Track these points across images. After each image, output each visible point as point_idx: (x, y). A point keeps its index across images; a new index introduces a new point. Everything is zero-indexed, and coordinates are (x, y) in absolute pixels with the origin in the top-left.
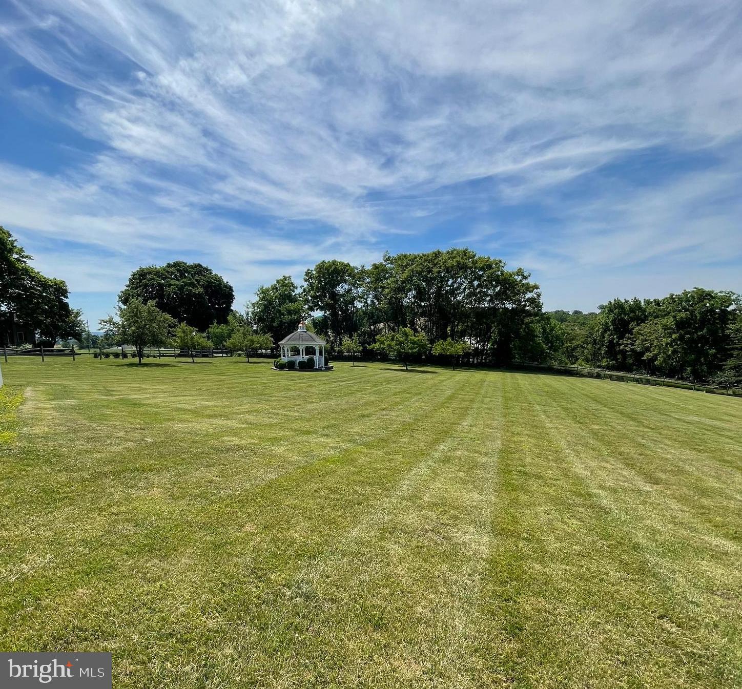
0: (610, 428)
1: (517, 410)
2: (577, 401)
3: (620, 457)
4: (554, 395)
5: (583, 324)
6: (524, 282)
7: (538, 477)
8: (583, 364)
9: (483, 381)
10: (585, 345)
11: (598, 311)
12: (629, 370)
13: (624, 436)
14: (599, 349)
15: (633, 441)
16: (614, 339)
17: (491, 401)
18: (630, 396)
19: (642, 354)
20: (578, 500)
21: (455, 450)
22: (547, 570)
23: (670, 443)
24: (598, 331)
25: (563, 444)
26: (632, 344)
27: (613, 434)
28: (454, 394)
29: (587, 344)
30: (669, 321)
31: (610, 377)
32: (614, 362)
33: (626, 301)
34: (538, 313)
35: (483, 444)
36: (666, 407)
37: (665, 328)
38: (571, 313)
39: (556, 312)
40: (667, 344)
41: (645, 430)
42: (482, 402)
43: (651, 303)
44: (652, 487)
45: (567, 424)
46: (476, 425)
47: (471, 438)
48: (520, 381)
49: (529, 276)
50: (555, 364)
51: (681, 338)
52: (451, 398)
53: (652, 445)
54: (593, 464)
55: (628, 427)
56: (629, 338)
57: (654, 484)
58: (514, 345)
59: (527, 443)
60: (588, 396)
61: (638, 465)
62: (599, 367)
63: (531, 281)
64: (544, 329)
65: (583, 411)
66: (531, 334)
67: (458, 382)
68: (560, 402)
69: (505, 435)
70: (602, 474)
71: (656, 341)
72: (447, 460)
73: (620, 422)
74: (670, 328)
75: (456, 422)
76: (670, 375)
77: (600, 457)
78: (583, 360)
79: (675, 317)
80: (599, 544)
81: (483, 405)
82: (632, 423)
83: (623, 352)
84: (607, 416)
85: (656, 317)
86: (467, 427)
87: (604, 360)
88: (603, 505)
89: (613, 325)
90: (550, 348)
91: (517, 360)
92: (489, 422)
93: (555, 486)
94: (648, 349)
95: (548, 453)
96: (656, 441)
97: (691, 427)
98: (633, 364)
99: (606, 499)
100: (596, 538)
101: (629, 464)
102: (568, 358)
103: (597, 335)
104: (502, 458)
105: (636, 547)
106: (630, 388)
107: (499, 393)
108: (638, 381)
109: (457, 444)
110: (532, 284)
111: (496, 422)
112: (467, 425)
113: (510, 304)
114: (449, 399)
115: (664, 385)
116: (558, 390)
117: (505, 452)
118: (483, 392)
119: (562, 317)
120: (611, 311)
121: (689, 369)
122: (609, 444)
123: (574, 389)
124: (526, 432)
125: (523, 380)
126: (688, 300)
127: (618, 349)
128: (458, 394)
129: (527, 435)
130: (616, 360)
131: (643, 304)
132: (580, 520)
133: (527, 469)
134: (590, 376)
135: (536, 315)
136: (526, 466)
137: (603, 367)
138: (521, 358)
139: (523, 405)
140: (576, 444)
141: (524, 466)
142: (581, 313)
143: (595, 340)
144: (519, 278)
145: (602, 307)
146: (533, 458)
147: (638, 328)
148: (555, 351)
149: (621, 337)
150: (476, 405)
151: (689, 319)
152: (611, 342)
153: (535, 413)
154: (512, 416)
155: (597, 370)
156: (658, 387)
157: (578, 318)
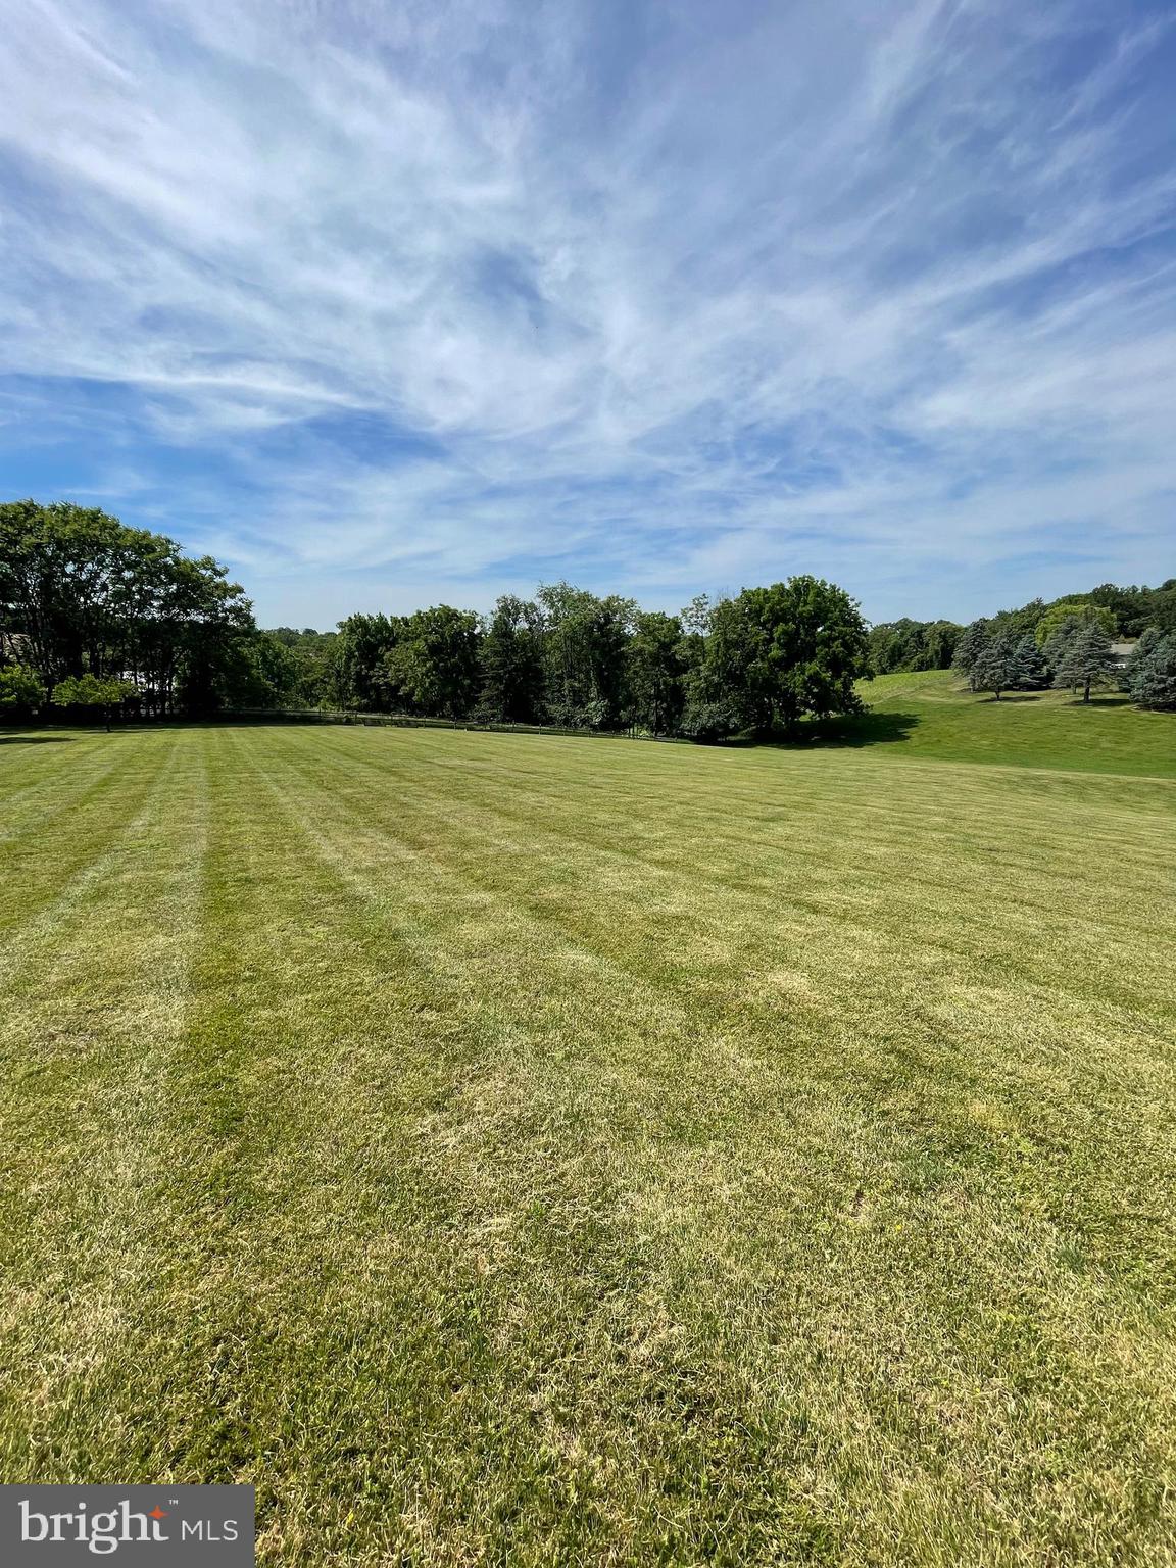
0: (366, 789)
1: (232, 785)
2: (323, 759)
3: (381, 825)
4: (289, 754)
5: (320, 650)
6: (218, 580)
7: (267, 880)
8: (327, 706)
9: (169, 746)
10: (325, 679)
11: (338, 631)
12: (387, 711)
13: (383, 797)
14: (346, 683)
15: (395, 800)
16: (362, 669)
17: (185, 777)
18: (388, 744)
19: (397, 688)
20: (326, 897)
21: (117, 873)
22: (281, 1012)
23: (434, 796)
24: (340, 658)
25: (305, 823)
26: (385, 676)
27: (371, 796)
28: (112, 774)
29: (330, 677)
30: (420, 645)
31: (364, 721)
32: (366, 701)
33: (370, 618)
34: (250, 631)
35: (175, 850)
36: (428, 753)
37: (418, 654)
38: (301, 633)
39: (280, 630)
40: (422, 674)
41: (408, 784)
42: (170, 781)
43: (399, 621)
44: (416, 855)
45: (311, 794)
46: (160, 823)
47: (152, 846)
48: (235, 740)
49: (226, 571)
50: (289, 709)
51: (436, 667)
52: (106, 783)
53: (416, 802)
54: (347, 842)
55: (387, 785)
56: (380, 668)
57: (419, 849)
58: (219, 682)
59: (251, 832)
60: (337, 751)
61: (401, 830)
62: (349, 708)
63: (230, 580)
64: (263, 655)
65: (331, 772)
66: (243, 665)
67: (121, 753)
68: (299, 764)
69: (214, 829)
70: (360, 853)
71: (410, 671)
72: (100, 895)
73: (378, 779)
74: (422, 655)
75: (121, 823)
76: (432, 714)
77: (356, 831)
78: (327, 700)
79: (425, 640)
80: (352, 948)
81: (172, 786)
82: (392, 778)
83: (376, 687)
84: (363, 774)
85: (406, 640)
86: (142, 829)
87: (355, 698)
88: (357, 895)
89: (358, 650)
90: (276, 685)
91: (227, 704)
92: (185, 813)
93: (293, 886)
94: (403, 682)
95: (282, 842)
96: (419, 796)
97: (455, 773)
98: (389, 703)
99: (362, 886)
100: (347, 941)
101: (391, 831)
102: (306, 699)
103: (340, 664)
104: (209, 866)
105: (396, 936)
106: (389, 733)
107: (200, 763)
108: (397, 723)
109: (124, 862)
110: (230, 584)
111: (197, 810)
112: (142, 825)
113: (200, 614)
114: (103, 786)
115: (426, 726)
116: (295, 747)
117: (216, 855)
118: (170, 764)
119: (288, 637)
120: (352, 631)
121: (448, 704)
122: (367, 810)
123: (317, 743)
124: (249, 816)
125: (239, 737)
126: (436, 620)
127: (369, 683)
128: (121, 774)
129: (251, 821)
130: (369, 698)
131: (390, 622)
132: (329, 924)
133: (251, 873)
134: (337, 721)
135: (247, 633)
136: (250, 869)
137: (355, 709)
138: (234, 703)
139: (241, 775)
140: (324, 820)
141: (244, 870)
142: (314, 632)
143: (338, 671)
144: (208, 573)
145: (341, 625)
146: (260, 855)
147: (388, 654)
148: (286, 689)
149: (371, 667)
150: (159, 788)
151: (439, 644)
152: (358, 673)
153: (263, 785)
154: (225, 796)
155: (346, 713)
156: (419, 729)
157: (312, 640)
